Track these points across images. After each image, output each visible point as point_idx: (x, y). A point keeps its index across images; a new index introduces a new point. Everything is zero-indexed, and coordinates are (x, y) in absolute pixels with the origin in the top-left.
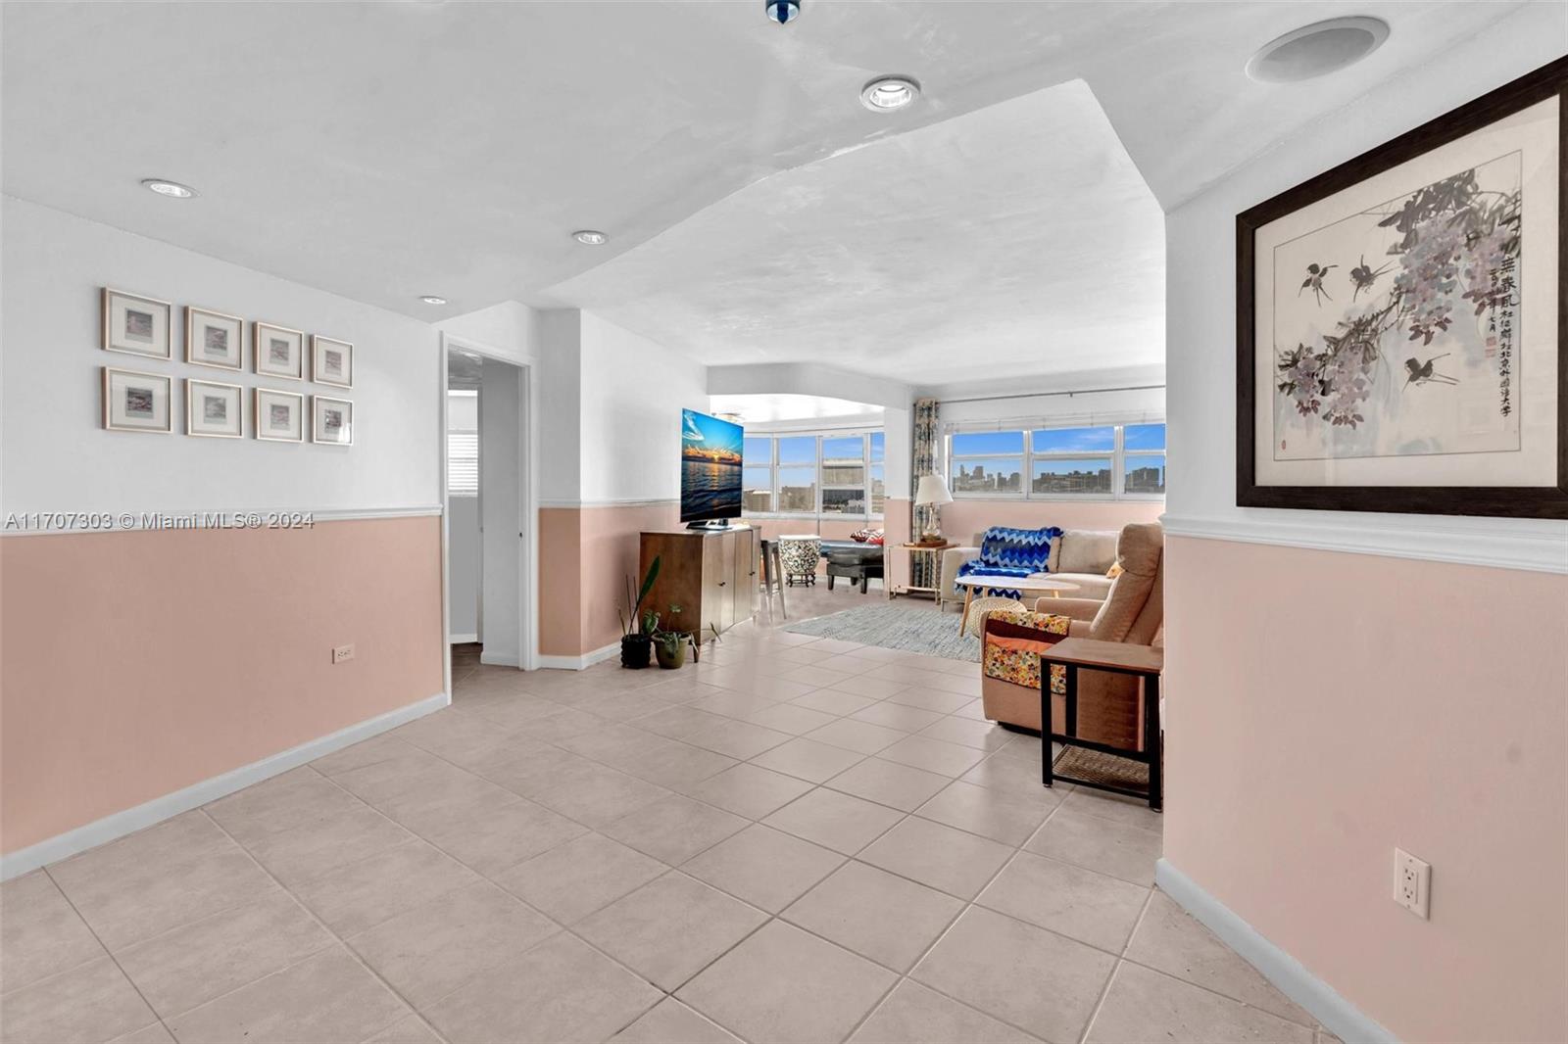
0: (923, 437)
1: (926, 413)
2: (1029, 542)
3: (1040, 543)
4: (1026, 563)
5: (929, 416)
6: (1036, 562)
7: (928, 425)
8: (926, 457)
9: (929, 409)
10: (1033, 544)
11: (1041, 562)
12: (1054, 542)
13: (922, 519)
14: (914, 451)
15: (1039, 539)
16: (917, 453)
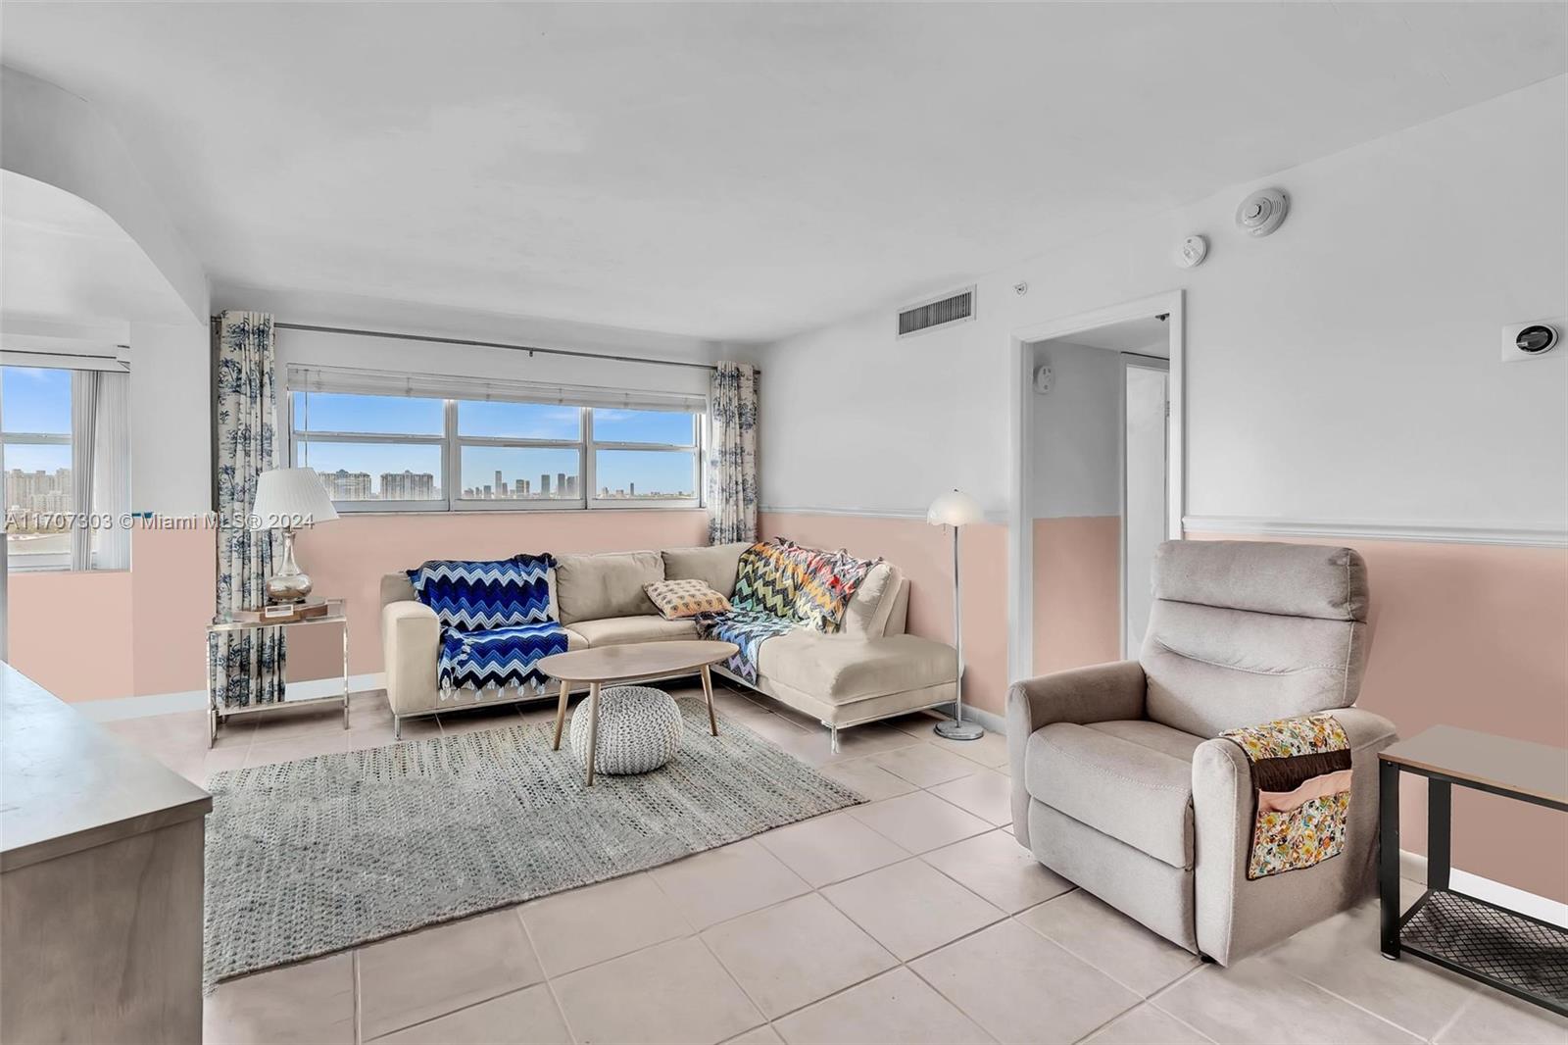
0: (246, 389)
1: (253, 339)
2: (512, 581)
3: (533, 582)
4: (516, 616)
5: (262, 347)
6: (534, 612)
7: (260, 364)
8: (255, 430)
9: (261, 333)
10: (521, 584)
11: (542, 611)
12: (549, 576)
13: (245, 559)
14: (216, 418)
15: (529, 574)
16: (230, 421)
